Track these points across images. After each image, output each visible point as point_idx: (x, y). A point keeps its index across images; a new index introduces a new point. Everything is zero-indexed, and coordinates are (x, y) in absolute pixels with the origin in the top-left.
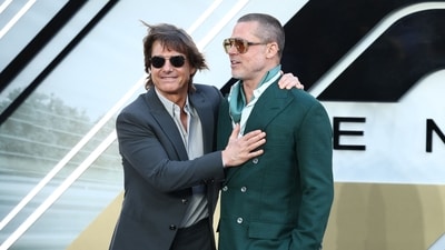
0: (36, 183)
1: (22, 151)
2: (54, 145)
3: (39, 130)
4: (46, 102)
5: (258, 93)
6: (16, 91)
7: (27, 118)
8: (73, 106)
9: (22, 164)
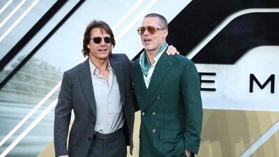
0: (33, 108)
1: (25, 90)
2: (43, 87)
3: (35, 78)
4: (39, 63)
5: (156, 59)
6: (22, 57)
7: (28, 72)
8: (53, 65)
9: (26, 97)
